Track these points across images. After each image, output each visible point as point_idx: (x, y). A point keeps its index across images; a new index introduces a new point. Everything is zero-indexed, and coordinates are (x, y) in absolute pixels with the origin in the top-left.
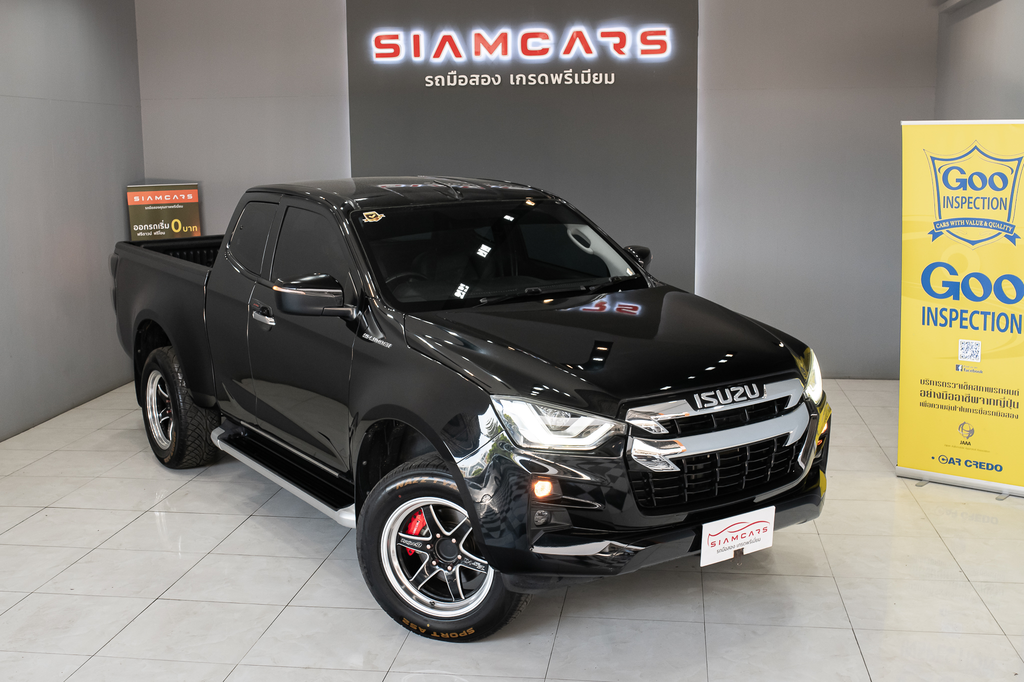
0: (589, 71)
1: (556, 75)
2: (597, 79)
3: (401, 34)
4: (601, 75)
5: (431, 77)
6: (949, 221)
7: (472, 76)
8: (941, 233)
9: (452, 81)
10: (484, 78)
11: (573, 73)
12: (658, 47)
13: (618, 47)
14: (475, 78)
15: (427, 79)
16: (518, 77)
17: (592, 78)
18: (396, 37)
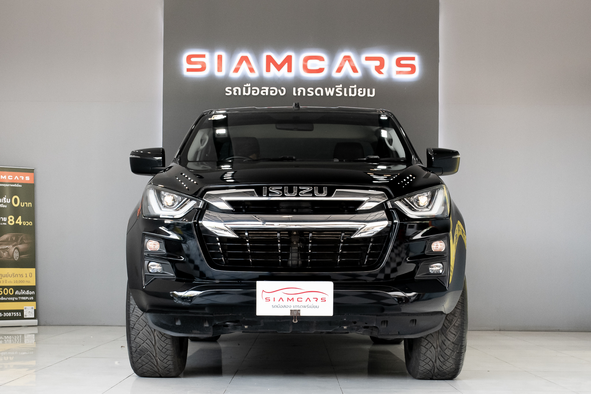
0: (355, 86)
1: (330, 89)
2: (361, 93)
3: (207, 54)
4: (364, 90)
5: (230, 88)
7: (263, 88)
9: (247, 92)
10: (272, 90)
11: (343, 88)
12: (409, 69)
13: (378, 69)
14: (265, 90)
15: (227, 90)
16: (299, 90)
17: (357, 92)
18: (204, 56)
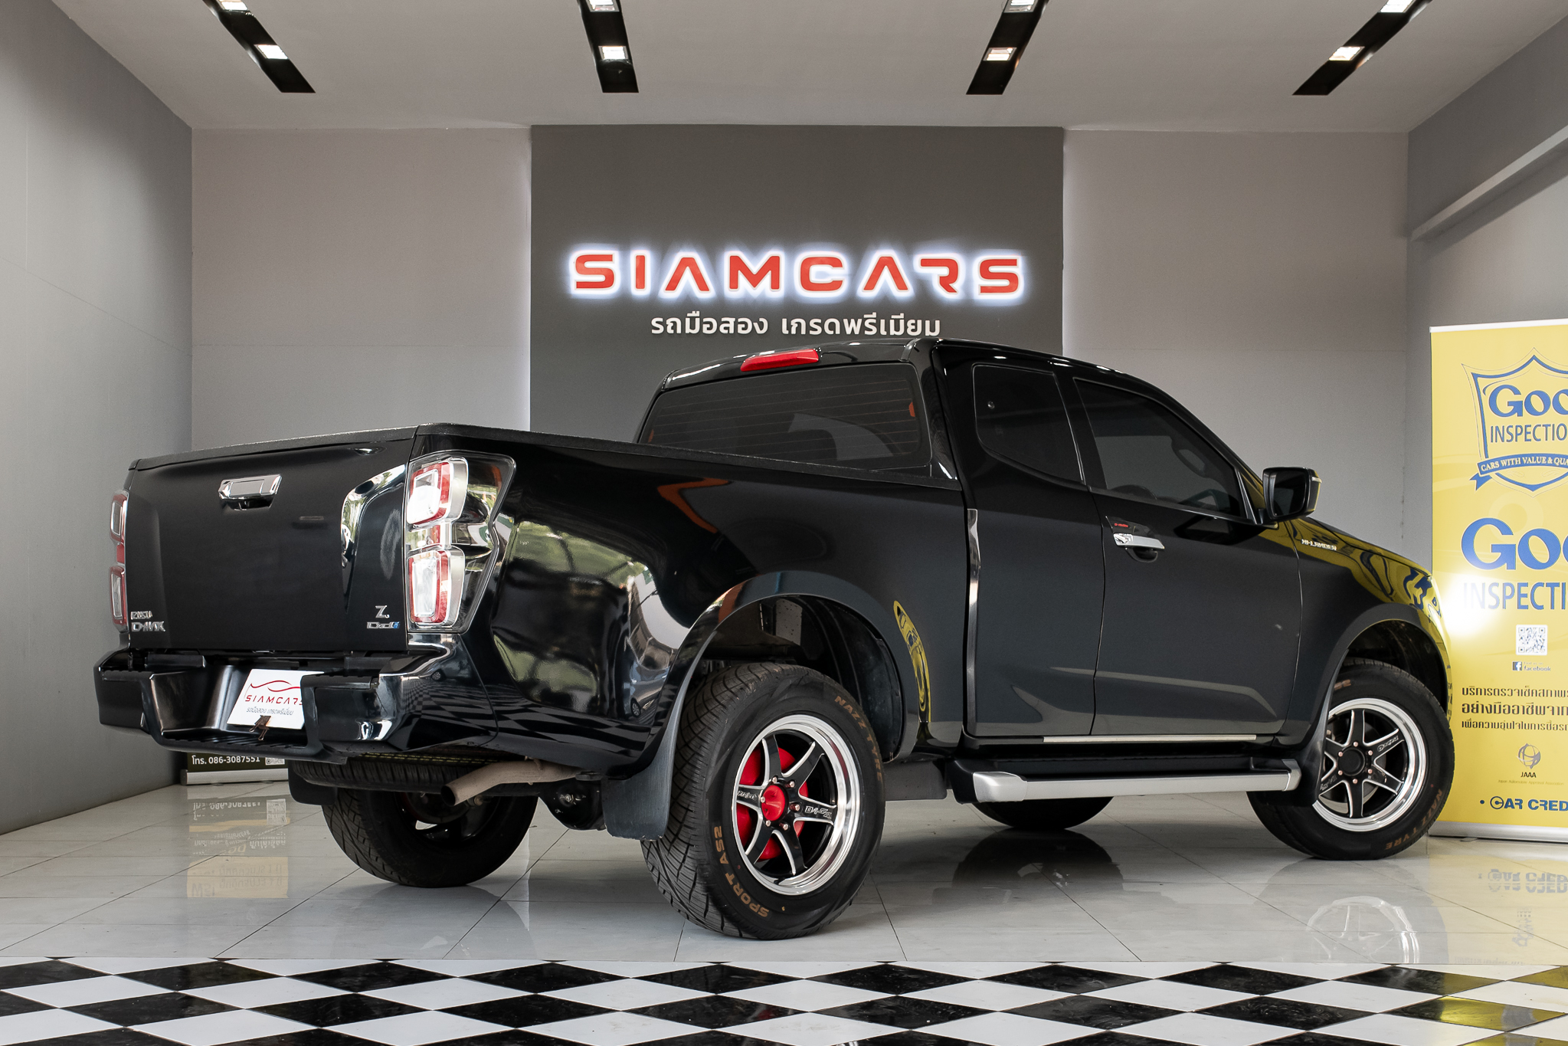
0: (902, 316)
1: (853, 321)
2: (913, 328)
3: (616, 254)
4: (919, 322)
5: (661, 320)
6: (1499, 459)
7: (723, 319)
8: (1489, 478)
9: (692, 327)
10: (742, 323)
11: (878, 319)
12: (1005, 283)
13: (946, 283)
14: (728, 322)
15: (654, 323)
16: (793, 322)
17: (906, 327)
18: (609, 258)
